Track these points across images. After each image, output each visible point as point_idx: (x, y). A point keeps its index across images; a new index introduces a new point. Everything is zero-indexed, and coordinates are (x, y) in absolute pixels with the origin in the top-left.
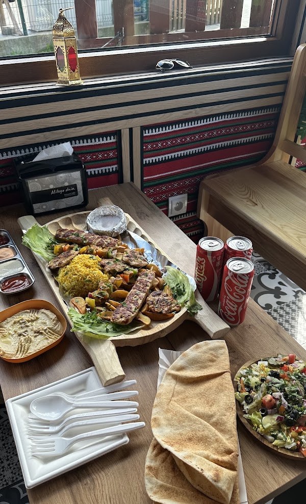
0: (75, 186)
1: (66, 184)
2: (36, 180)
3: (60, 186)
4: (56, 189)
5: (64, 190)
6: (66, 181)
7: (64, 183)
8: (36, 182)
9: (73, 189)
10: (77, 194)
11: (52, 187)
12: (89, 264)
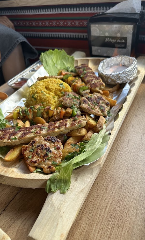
0: (125, 39)
1: (119, 35)
2: (97, 25)
3: (113, 35)
4: (110, 37)
5: (115, 40)
6: (119, 31)
7: (117, 34)
8: (97, 27)
9: (123, 41)
10: (125, 47)
11: (107, 34)
12: (50, 87)
